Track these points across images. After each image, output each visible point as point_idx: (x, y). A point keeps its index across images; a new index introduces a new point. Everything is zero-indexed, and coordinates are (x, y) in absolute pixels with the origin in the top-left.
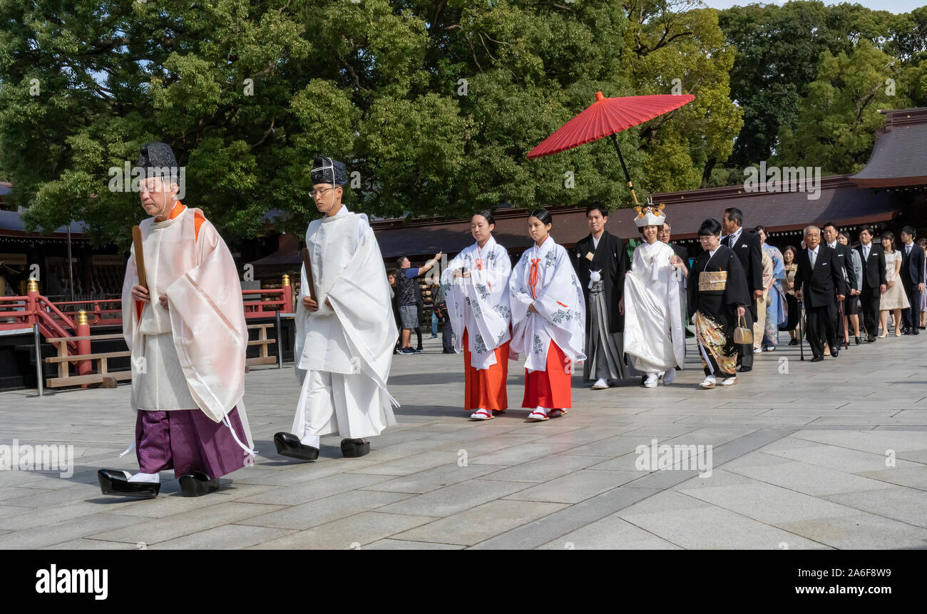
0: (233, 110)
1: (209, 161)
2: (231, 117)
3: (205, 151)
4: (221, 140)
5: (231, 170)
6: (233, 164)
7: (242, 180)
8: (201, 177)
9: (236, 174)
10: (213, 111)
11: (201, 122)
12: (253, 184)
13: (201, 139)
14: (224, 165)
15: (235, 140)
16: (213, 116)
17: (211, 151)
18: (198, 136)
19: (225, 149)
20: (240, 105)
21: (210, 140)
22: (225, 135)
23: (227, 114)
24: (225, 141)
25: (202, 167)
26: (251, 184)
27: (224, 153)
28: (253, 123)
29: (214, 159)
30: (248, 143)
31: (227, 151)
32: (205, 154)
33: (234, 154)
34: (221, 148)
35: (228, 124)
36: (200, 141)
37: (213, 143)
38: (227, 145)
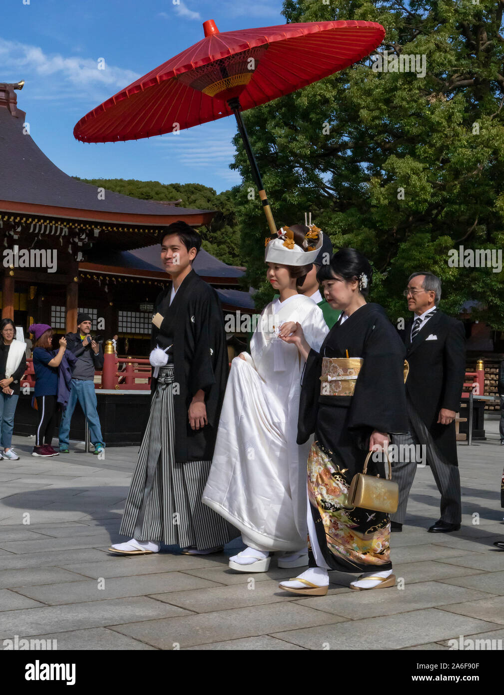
0: (440, 208)
1: (415, 253)
2: (437, 215)
3: (412, 245)
4: (428, 235)
5: (436, 262)
6: (438, 257)
7: (444, 272)
8: (408, 267)
9: (440, 267)
10: (423, 208)
11: (411, 218)
12: (454, 276)
13: (409, 234)
14: (429, 258)
15: (441, 236)
16: (423, 213)
17: (419, 245)
18: (407, 230)
19: (431, 244)
20: (448, 204)
21: (418, 235)
22: (432, 231)
23: (435, 212)
24: (431, 237)
25: (409, 259)
26: (452, 276)
27: (430, 247)
28: (458, 220)
29: (420, 253)
30: (452, 239)
31: (433, 246)
32: (412, 247)
33: (439, 249)
34: (428, 242)
35: (434, 221)
36: (409, 236)
37: (420, 238)
38: (433, 240)
